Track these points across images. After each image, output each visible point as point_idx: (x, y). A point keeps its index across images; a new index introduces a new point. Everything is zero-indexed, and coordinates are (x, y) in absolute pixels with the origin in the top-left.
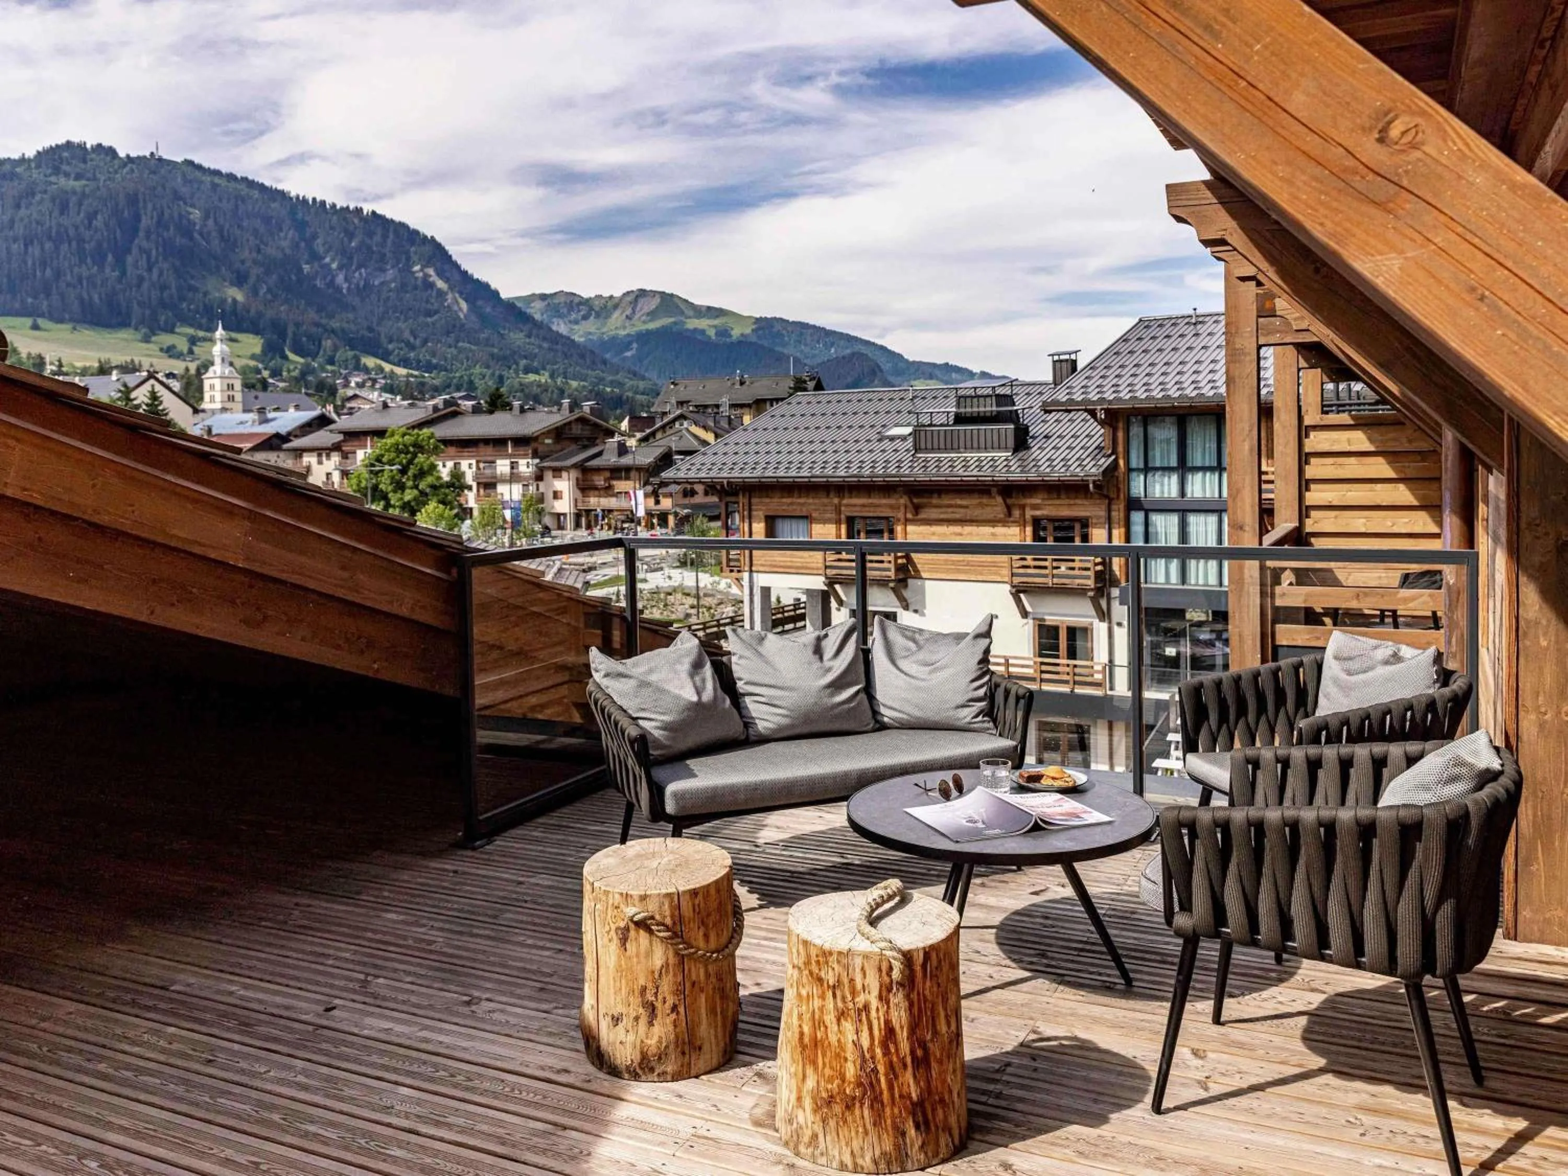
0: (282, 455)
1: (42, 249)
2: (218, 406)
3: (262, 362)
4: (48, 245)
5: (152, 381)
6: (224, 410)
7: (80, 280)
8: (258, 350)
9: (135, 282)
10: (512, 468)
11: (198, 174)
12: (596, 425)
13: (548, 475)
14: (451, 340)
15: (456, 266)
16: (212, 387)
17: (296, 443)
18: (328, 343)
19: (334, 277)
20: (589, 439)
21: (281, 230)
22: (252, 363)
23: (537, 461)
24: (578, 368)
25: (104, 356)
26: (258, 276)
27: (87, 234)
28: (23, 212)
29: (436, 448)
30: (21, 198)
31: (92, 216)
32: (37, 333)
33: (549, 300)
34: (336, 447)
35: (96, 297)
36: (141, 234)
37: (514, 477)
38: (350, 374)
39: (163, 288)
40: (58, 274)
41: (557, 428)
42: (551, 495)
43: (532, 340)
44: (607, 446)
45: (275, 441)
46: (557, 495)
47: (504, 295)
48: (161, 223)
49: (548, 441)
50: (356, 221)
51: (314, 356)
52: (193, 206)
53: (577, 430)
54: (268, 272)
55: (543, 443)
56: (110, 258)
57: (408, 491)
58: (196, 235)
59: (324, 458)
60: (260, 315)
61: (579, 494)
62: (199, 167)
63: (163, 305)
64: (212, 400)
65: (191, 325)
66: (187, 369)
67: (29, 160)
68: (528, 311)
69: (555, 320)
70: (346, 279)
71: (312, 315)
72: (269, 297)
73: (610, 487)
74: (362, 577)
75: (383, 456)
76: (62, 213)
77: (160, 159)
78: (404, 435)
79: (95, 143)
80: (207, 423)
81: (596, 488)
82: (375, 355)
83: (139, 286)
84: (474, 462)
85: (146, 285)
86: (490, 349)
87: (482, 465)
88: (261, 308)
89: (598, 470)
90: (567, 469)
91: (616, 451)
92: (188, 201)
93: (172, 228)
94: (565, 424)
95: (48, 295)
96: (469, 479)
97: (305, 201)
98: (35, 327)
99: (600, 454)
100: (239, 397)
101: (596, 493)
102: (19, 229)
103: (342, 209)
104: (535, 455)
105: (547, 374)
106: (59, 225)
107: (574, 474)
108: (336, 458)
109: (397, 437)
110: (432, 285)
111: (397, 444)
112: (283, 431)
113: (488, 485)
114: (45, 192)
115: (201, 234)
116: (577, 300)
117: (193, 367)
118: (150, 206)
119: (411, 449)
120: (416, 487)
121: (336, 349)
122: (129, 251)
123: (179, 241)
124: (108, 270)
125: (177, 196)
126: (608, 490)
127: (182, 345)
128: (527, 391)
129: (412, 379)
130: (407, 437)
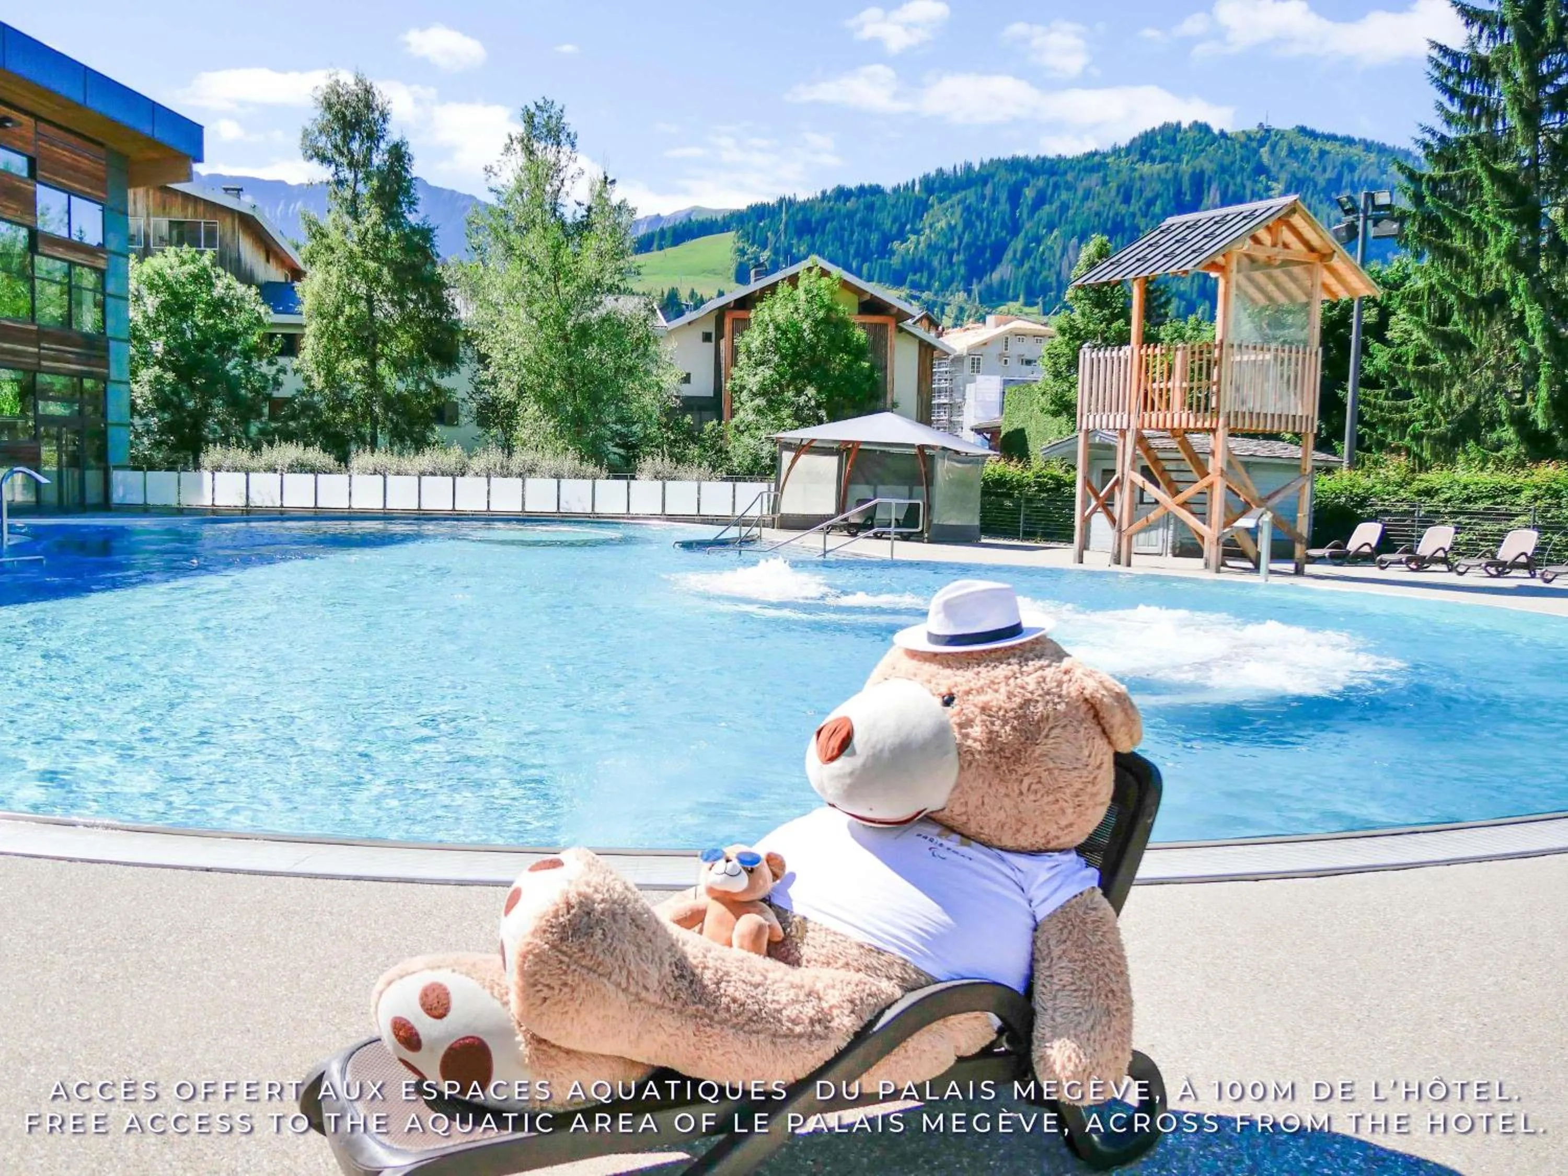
62: (1313, 133)
67: (1120, 149)
77: (1268, 131)
79: (1191, 122)
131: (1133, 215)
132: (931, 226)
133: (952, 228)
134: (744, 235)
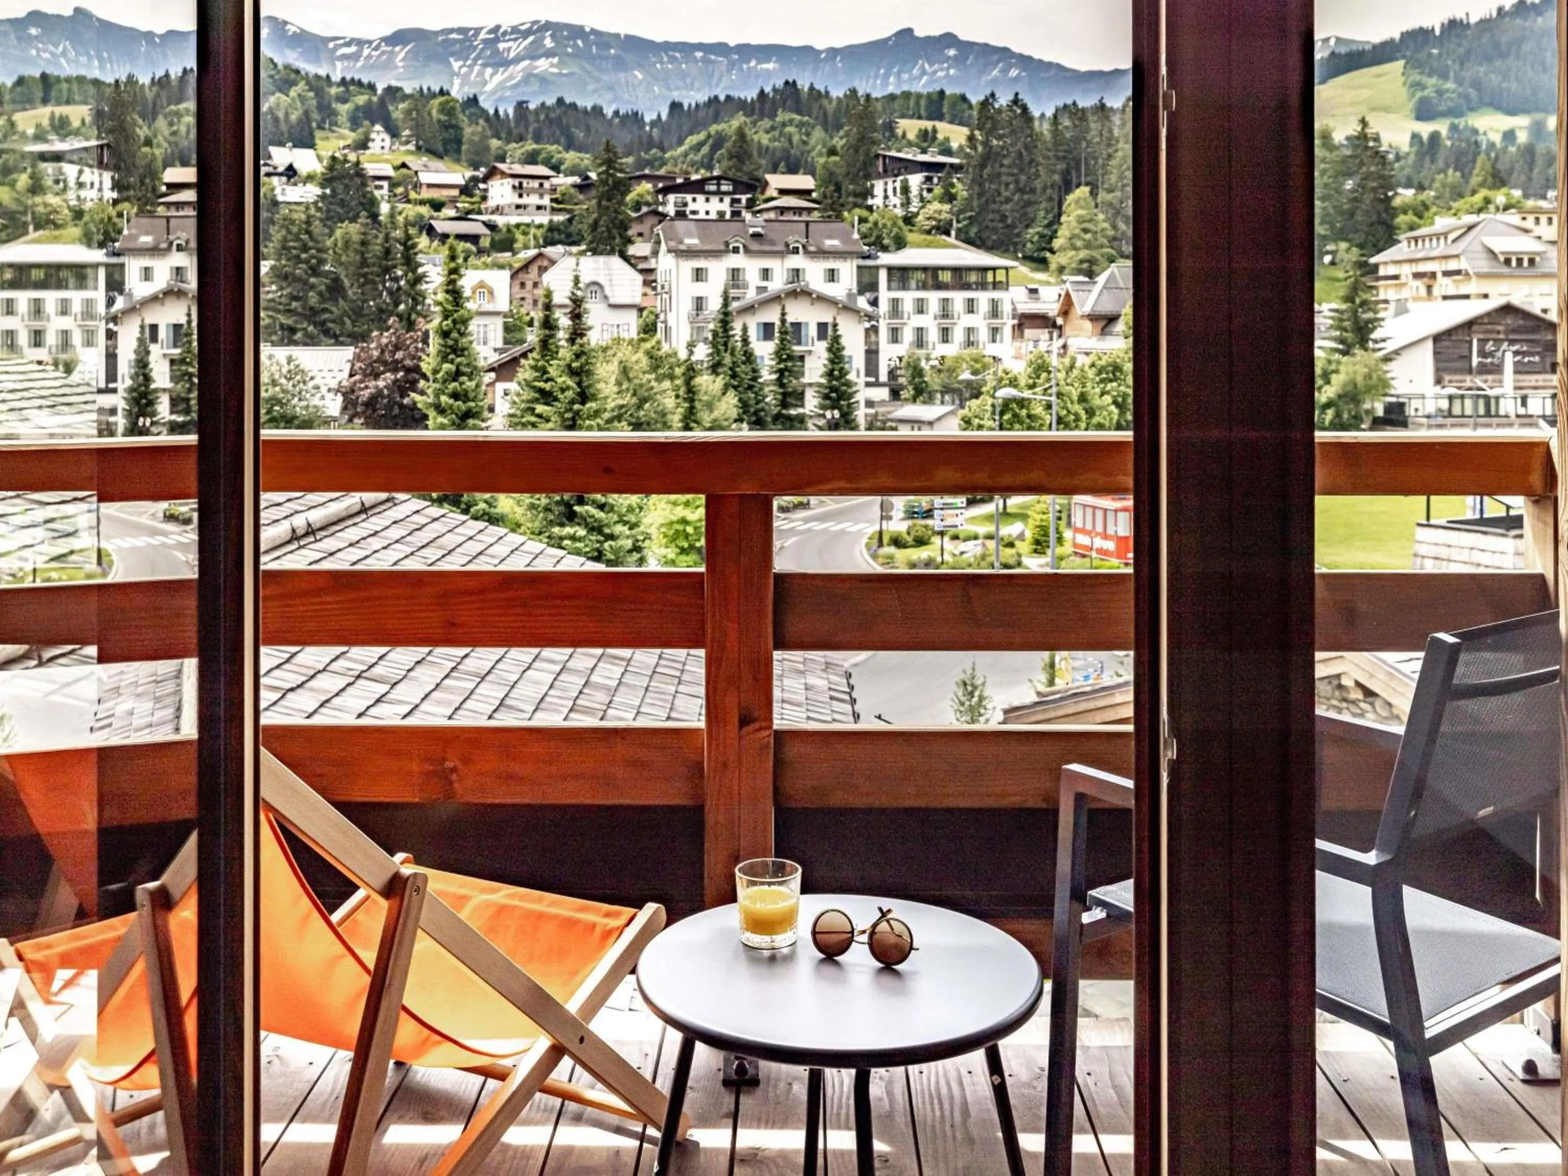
134: (1413, 64)
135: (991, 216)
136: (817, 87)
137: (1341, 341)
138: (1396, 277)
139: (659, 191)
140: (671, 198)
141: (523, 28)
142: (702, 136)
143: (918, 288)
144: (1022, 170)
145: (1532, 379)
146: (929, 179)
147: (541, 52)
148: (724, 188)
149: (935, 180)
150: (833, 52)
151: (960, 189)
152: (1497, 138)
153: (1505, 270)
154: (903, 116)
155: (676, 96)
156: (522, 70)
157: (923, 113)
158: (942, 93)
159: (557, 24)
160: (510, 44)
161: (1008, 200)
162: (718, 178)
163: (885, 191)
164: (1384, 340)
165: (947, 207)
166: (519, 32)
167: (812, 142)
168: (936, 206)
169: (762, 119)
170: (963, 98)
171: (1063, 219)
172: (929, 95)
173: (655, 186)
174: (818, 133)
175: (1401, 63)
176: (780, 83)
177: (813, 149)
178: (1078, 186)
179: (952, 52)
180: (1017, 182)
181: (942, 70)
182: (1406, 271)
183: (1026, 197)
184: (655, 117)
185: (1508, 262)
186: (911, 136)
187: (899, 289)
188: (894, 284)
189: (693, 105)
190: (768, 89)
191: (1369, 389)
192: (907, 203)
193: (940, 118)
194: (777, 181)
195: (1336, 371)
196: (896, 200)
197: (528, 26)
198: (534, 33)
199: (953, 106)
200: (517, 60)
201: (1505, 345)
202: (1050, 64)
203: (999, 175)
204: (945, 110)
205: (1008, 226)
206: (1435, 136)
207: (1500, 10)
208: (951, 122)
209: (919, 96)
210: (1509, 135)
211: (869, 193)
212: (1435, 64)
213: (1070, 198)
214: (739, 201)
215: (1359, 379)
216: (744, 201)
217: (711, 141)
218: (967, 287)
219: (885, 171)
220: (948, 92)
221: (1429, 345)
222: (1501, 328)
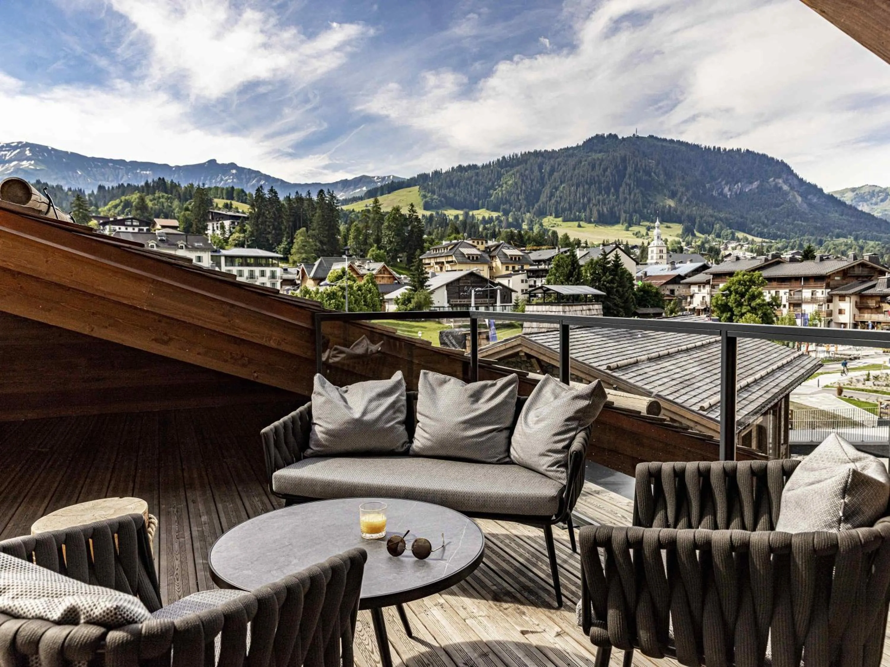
0: (681, 286)
1: (584, 189)
2: (654, 261)
3: (682, 238)
4: (586, 187)
5: (618, 249)
6: (657, 263)
7: (599, 202)
8: (680, 232)
9: (623, 201)
10: (812, 294)
11: (656, 142)
12: (872, 268)
13: (836, 299)
14: (789, 221)
15: (796, 176)
16: (652, 251)
17: (688, 280)
18: (717, 226)
19: (723, 190)
20: (866, 277)
21: (695, 166)
22: (677, 239)
23: (829, 290)
24: (875, 233)
25: (605, 238)
26: (682, 193)
27: (603, 179)
28: (577, 171)
29: (763, 282)
30: (576, 165)
31: (605, 170)
32: (580, 229)
33: (858, 192)
34: (708, 282)
35: (605, 210)
36: (627, 176)
37: (813, 300)
38: (729, 242)
39: (636, 202)
40: (589, 200)
41: (844, 270)
42: (838, 312)
43: (844, 217)
44: (879, 281)
45: (677, 279)
46: (841, 312)
47: (826, 191)
48: (636, 170)
49: (837, 278)
50: (737, 156)
51: (709, 233)
52: (652, 159)
53: (858, 271)
54: (687, 190)
55: (834, 279)
56: (612, 190)
57: (744, 307)
58: (653, 174)
59: (702, 288)
60: (682, 213)
61: (856, 311)
62: (656, 138)
63: (635, 212)
64: (652, 258)
65: (648, 221)
66: (643, 243)
67: (580, 146)
68: (842, 199)
69: (861, 203)
70: (730, 190)
71: (710, 211)
72: (688, 203)
73: (880, 307)
74: (237, 321)
75: (731, 287)
76: (593, 170)
77: (638, 137)
78: (744, 275)
79: (608, 134)
80: (645, 270)
81: (868, 308)
82: (744, 231)
83: (624, 203)
84: (787, 290)
85: (627, 203)
86: (814, 224)
87: (792, 293)
88: (683, 208)
89: (872, 296)
90: (849, 295)
91: (886, 284)
92: (650, 157)
93: (641, 171)
94: (850, 268)
95: (585, 210)
96: (784, 302)
97: (709, 149)
98: (579, 226)
99: (874, 286)
100: (665, 256)
101: (870, 311)
102: (575, 180)
103: (729, 151)
104: (828, 287)
105: (852, 238)
106: (591, 176)
107: (854, 299)
108: (708, 288)
109: (739, 276)
110: (780, 188)
111: (740, 281)
112: (683, 274)
113: (797, 305)
114: (586, 161)
115: (655, 173)
116: (877, 190)
117: (646, 242)
118: (631, 162)
119: (748, 283)
120: (750, 305)
121: (721, 229)
122: (621, 186)
123: (645, 178)
124: (611, 196)
125: (645, 155)
126: (878, 310)
127: (643, 231)
128: (837, 249)
129: (764, 244)
130: (745, 276)
131: (598, 176)
132: (506, 183)
133: (516, 183)
134: (423, 188)
135: (262, 240)
136: (175, 181)
137: (414, 286)
138: (429, 264)
139: (100, 224)
140: (107, 227)
141: (13, 145)
142: (117, 201)
143: (239, 266)
144: (275, 220)
145: (480, 300)
146: (233, 223)
147: (25, 157)
148: (135, 224)
149: (236, 223)
150: (178, 168)
151: (248, 227)
152: (452, 218)
153: (468, 261)
154: (215, 197)
155: (100, 183)
156: (14, 166)
157: (225, 197)
158: (233, 188)
159: (33, 144)
160: (6, 152)
161: (269, 233)
162: (132, 219)
163: (213, 227)
164: (429, 286)
165: (242, 235)
166: (11, 147)
167: (174, 207)
168: (237, 234)
169: (148, 195)
170: (243, 191)
171: (295, 241)
172: (227, 189)
173: (99, 222)
174: (176, 203)
175: (418, 187)
176: (156, 179)
177: (174, 209)
178: (300, 228)
179: (234, 171)
180: (274, 225)
181: (229, 179)
182: (433, 261)
183: (277, 232)
184: (90, 192)
185: (469, 258)
186: (220, 206)
187: (230, 266)
188: (228, 264)
189: (111, 188)
190: (150, 181)
191: (425, 305)
192: (224, 233)
193: (232, 199)
194: (159, 222)
195: (413, 298)
196: (218, 232)
197: (16, 144)
198: (20, 148)
199: (238, 194)
200: (10, 161)
201: (471, 288)
202: (278, 180)
203: (266, 221)
204: (234, 195)
205: (270, 244)
206: (431, 216)
207: (453, 168)
208: (238, 201)
209: (223, 189)
210: (457, 217)
211: (205, 228)
212: (430, 188)
213: (298, 232)
214: (143, 230)
215: (422, 300)
216: (145, 230)
217: (122, 204)
218: (260, 265)
219: (213, 218)
220: (235, 188)
221: (445, 287)
222: (469, 281)
